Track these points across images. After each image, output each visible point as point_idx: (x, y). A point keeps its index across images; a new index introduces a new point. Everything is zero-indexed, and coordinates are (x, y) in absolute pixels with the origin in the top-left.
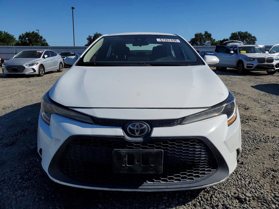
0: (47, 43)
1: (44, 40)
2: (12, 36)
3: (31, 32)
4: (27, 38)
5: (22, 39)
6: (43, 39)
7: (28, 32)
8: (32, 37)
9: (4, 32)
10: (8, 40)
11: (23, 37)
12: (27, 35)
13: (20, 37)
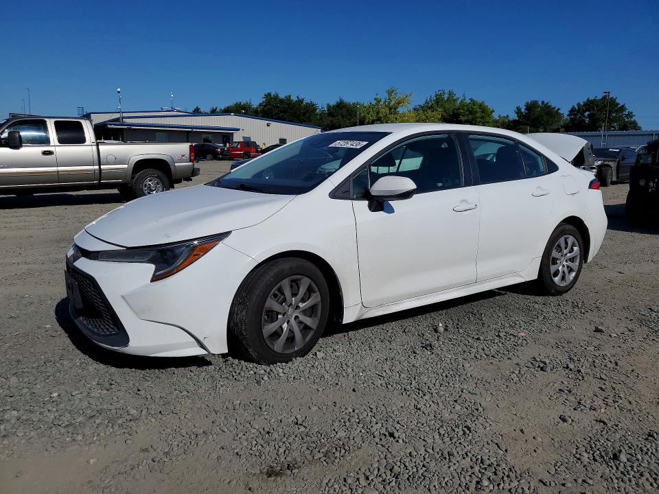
0: (634, 123)
1: (630, 115)
2: (556, 109)
3: (600, 97)
4: (587, 114)
5: (575, 115)
6: (627, 111)
7: (592, 98)
8: (599, 110)
9: (543, 102)
10: (545, 118)
11: (578, 111)
12: (590, 105)
13: (572, 111)
